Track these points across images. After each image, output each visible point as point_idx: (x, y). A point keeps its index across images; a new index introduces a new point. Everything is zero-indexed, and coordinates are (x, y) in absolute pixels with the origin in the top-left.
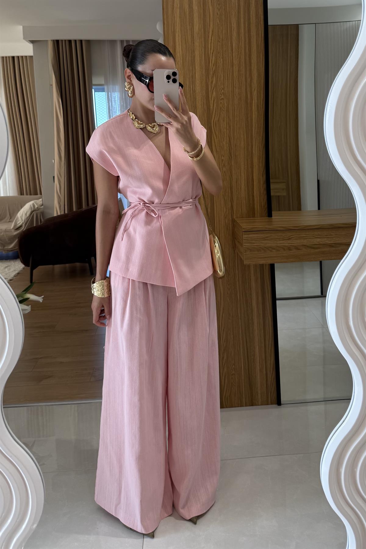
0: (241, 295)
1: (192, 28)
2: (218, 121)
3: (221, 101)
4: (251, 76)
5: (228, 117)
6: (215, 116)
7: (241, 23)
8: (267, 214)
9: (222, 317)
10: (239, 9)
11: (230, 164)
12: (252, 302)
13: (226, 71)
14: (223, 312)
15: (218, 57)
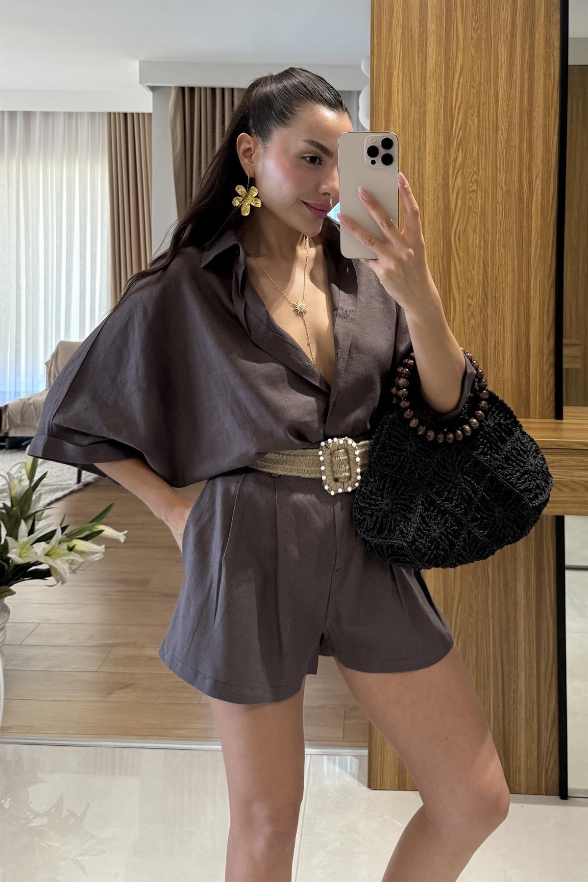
0: (496, 571)
1: (424, 62)
2: (465, 231)
3: (471, 195)
4: (531, 150)
5: (484, 225)
6: (458, 222)
7: (516, 53)
8: (553, 414)
9: (457, 611)
10: (514, 30)
11: (483, 314)
12: (516, 585)
13: (484, 140)
14: (459, 602)
15: (469, 115)
